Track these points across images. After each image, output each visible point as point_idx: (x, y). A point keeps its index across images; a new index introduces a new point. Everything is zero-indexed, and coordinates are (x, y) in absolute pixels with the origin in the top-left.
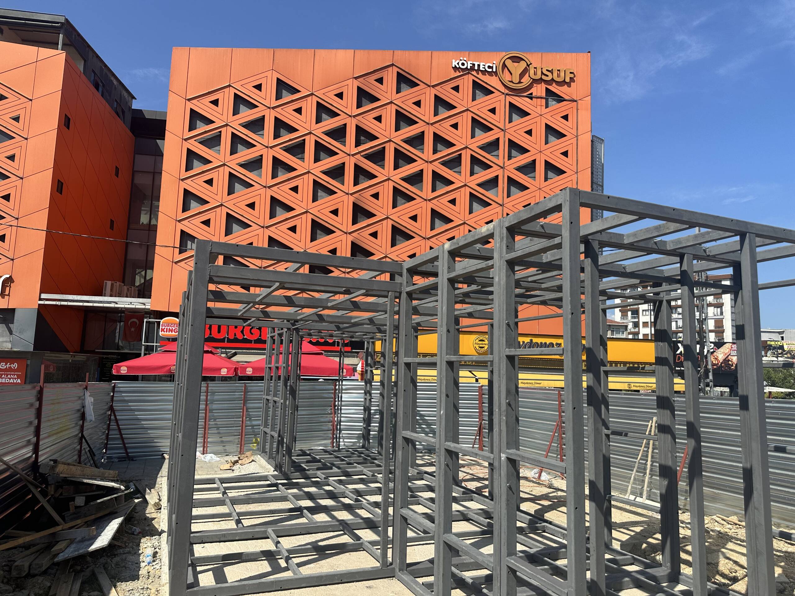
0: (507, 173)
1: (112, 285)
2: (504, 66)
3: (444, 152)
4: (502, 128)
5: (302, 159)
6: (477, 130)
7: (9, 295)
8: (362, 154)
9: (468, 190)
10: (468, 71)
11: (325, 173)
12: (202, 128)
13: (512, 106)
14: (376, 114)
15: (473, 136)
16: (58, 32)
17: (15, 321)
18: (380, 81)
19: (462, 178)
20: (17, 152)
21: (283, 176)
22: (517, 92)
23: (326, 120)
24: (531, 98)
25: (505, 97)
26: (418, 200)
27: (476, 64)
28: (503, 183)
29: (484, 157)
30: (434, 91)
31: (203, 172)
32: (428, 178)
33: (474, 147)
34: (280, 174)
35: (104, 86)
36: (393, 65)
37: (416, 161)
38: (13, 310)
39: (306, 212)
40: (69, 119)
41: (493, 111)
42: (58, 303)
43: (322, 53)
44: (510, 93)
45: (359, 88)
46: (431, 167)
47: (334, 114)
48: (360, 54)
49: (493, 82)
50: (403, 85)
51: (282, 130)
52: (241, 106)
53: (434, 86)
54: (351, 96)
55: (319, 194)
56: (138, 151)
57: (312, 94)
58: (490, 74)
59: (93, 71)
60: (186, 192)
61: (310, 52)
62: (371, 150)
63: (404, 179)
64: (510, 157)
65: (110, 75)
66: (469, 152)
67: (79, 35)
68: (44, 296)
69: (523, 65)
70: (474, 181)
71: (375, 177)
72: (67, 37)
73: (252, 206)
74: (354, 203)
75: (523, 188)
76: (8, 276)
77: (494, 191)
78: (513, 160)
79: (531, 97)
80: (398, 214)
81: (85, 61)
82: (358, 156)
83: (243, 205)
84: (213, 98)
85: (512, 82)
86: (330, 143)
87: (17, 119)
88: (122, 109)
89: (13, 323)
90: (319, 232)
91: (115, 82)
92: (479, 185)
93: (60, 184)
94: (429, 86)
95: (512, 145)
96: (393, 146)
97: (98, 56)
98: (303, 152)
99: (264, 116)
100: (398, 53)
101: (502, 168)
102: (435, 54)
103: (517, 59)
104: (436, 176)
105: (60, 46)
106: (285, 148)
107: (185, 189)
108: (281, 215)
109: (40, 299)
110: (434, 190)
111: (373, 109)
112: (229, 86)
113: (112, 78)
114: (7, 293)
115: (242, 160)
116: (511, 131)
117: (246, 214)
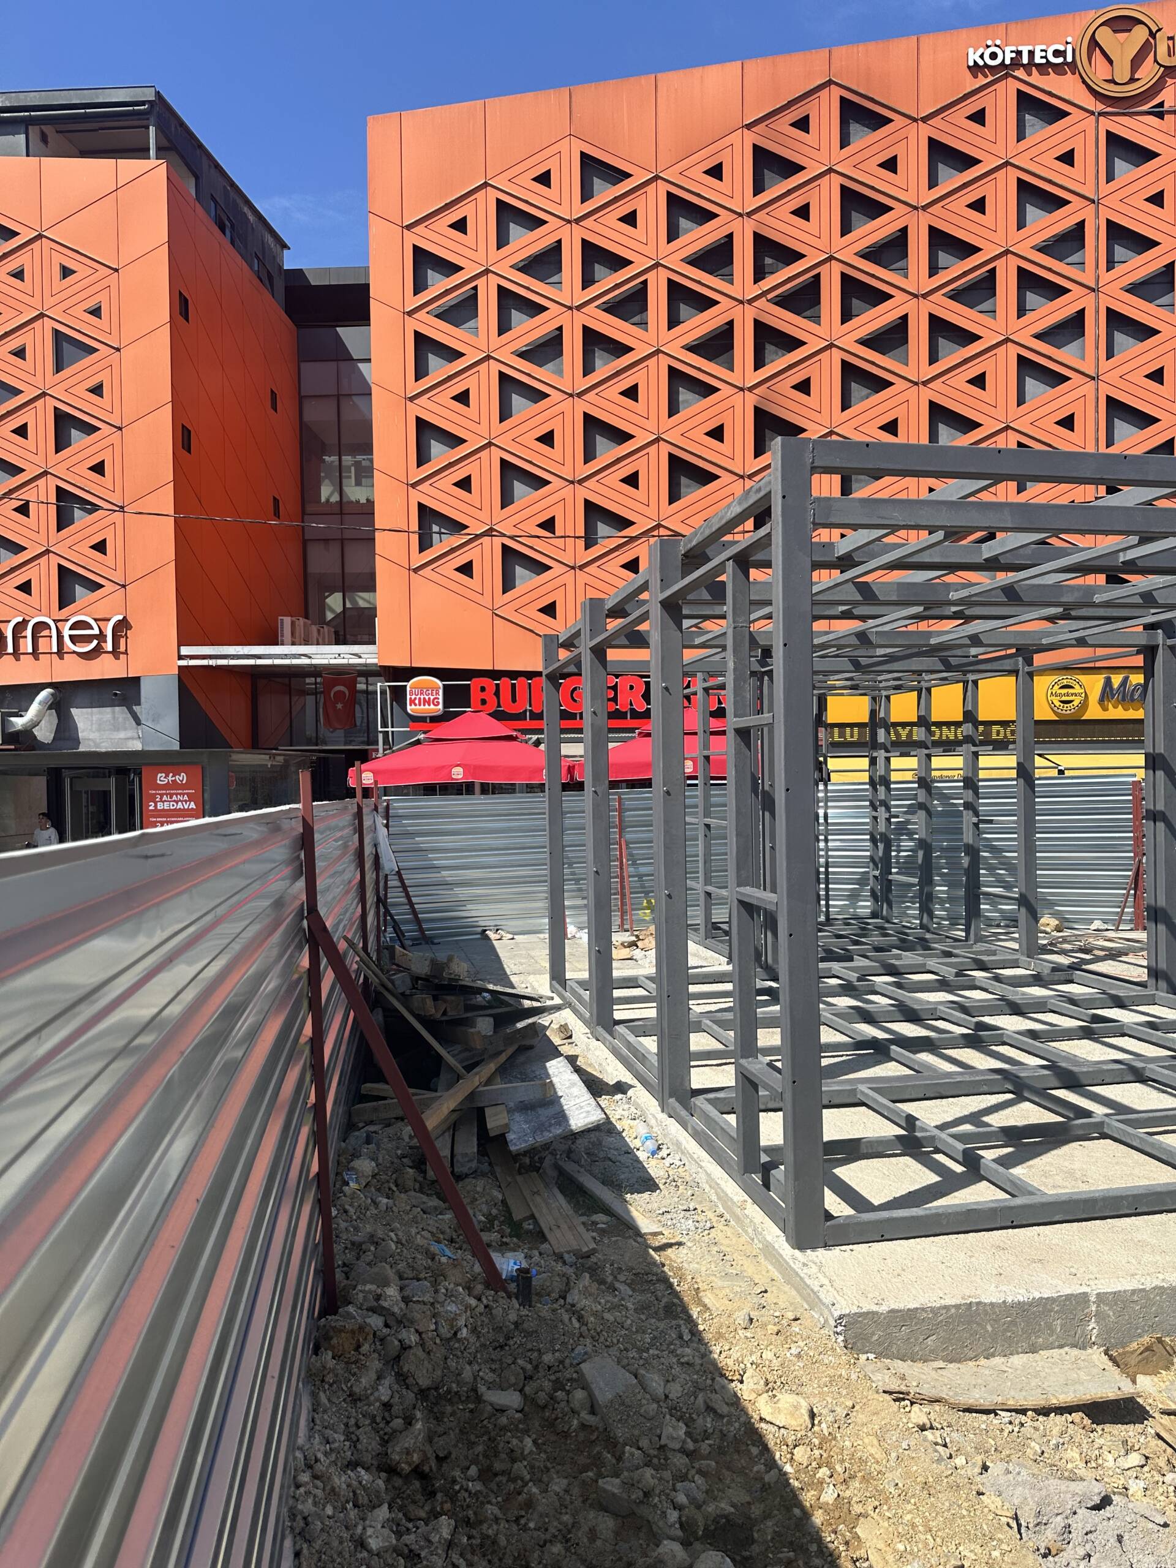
0: (1105, 302)
1: (293, 623)
2: (1094, 43)
3: (955, 269)
4: (1092, 197)
5: (643, 324)
6: (1030, 209)
7: (126, 653)
8: (770, 296)
9: (1013, 351)
10: (1004, 71)
11: (691, 348)
12: (438, 284)
13: (1112, 139)
14: (795, 202)
15: (1021, 225)
16: (145, 123)
17: (143, 700)
18: (803, 124)
19: (999, 324)
20: (103, 377)
21: (605, 367)
22: (1124, 105)
23: (687, 231)
24: (1160, 115)
25: (1097, 121)
26: (901, 386)
27: (1025, 50)
28: (1095, 327)
29: (1050, 270)
30: (925, 131)
31: (449, 378)
32: (919, 334)
33: (1024, 249)
34: (598, 362)
35: (232, 226)
36: (830, 82)
37: (891, 297)
38: (136, 680)
39: (657, 440)
40: (186, 301)
41: (1068, 158)
42: (212, 662)
43: (673, 81)
44: (1109, 109)
45: (757, 149)
46: (926, 307)
47: (704, 216)
48: (755, 67)
49: (1066, 87)
50: (854, 127)
51: (597, 266)
52: (512, 225)
53: (925, 119)
54: (741, 168)
55: (681, 398)
56: (305, 354)
57: (656, 178)
58: (1059, 69)
59: (213, 198)
60: (421, 424)
61: (647, 81)
62: (789, 286)
63: (865, 342)
64: (1111, 264)
65: (240, 201)
66: (1013, 263)
67: (182, 124)
68: (185, 650)
69: (1139, 35)
70: (1025, 330)
71: (799, 343)
72: (163, 132)
73: (547, 439)
74: (756, 408)
75: (1145, 332)
76: (120, 617)
77: (1074, 346)
78: (1119, 269)
79: (1159, 113)
80: (855, 423)
81: (197, 178)
82: (762, 303)
83: (530, 439)
84: (454, 216)
85: (1112, 81)
86: (699, 282)
87: (96, 312)
88: (268, 272)
89: (139, 704)
90: (684, 480)
91: (251, 218)
92: (1038, 336)
93: (186, 433)
94: (915, 120)
95: (1117, 233)
96: (837, 269)
97: (217, 166)
98: (644, 308)
99: (559, 242)
100: (840, 52)
101: (1093, 290)
102: (927, 41)
103: (1122, 24)
104: (939, 327)
105: (152, 152)
106: (606, 306)
107: (418, 418)
108: (606, 451)
109: (180, 657)
110: (933, 359)
111: (789, 192)
112: (486, 185)
113: (246, 209)
114: (122, 649)
115: (521, 344)
116: (1112, 201)
117: (535, 459)
